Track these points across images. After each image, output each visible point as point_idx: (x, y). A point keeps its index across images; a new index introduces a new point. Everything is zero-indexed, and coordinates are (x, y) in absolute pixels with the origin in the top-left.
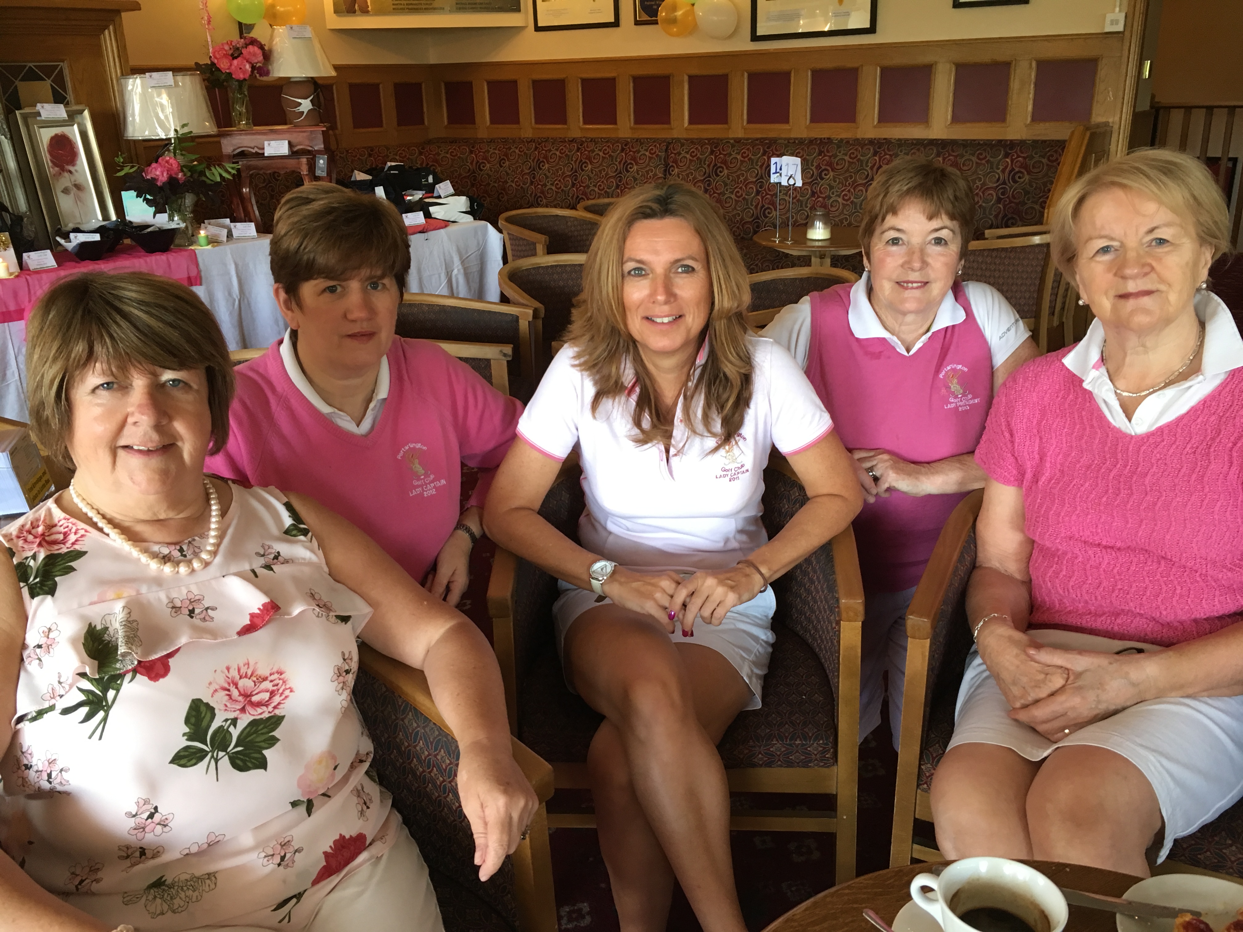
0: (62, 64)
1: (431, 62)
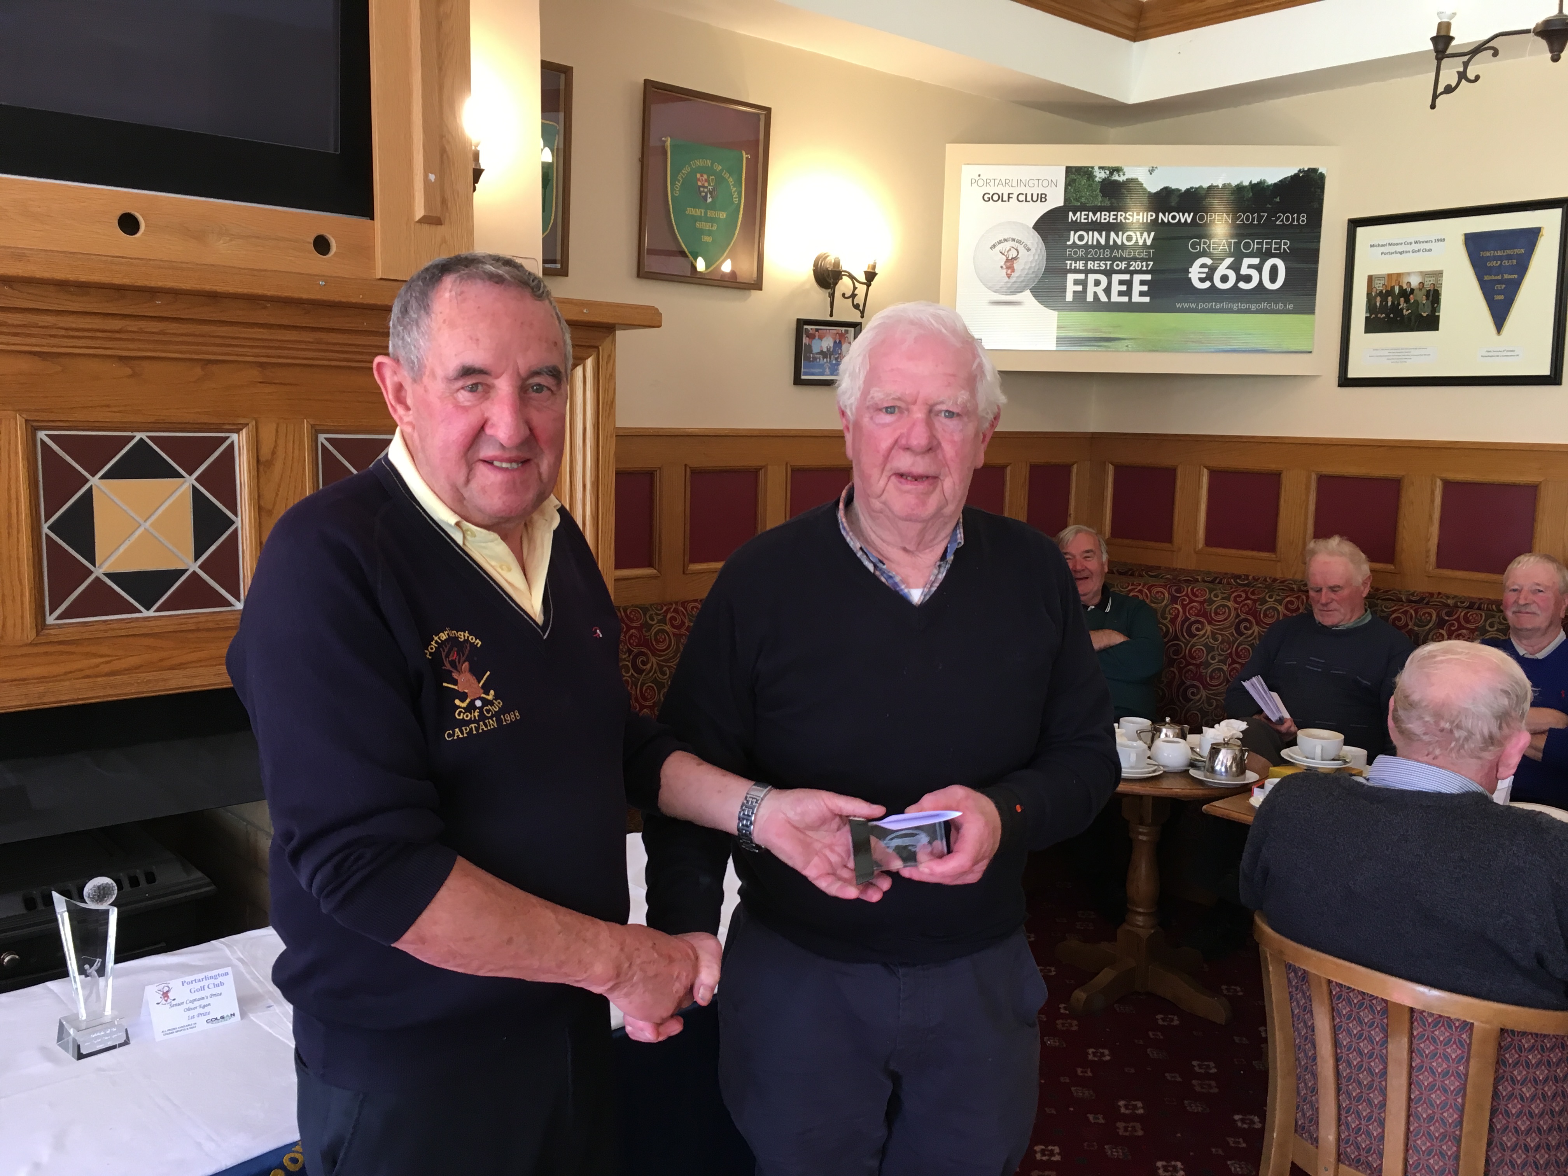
1: (1092, 429)
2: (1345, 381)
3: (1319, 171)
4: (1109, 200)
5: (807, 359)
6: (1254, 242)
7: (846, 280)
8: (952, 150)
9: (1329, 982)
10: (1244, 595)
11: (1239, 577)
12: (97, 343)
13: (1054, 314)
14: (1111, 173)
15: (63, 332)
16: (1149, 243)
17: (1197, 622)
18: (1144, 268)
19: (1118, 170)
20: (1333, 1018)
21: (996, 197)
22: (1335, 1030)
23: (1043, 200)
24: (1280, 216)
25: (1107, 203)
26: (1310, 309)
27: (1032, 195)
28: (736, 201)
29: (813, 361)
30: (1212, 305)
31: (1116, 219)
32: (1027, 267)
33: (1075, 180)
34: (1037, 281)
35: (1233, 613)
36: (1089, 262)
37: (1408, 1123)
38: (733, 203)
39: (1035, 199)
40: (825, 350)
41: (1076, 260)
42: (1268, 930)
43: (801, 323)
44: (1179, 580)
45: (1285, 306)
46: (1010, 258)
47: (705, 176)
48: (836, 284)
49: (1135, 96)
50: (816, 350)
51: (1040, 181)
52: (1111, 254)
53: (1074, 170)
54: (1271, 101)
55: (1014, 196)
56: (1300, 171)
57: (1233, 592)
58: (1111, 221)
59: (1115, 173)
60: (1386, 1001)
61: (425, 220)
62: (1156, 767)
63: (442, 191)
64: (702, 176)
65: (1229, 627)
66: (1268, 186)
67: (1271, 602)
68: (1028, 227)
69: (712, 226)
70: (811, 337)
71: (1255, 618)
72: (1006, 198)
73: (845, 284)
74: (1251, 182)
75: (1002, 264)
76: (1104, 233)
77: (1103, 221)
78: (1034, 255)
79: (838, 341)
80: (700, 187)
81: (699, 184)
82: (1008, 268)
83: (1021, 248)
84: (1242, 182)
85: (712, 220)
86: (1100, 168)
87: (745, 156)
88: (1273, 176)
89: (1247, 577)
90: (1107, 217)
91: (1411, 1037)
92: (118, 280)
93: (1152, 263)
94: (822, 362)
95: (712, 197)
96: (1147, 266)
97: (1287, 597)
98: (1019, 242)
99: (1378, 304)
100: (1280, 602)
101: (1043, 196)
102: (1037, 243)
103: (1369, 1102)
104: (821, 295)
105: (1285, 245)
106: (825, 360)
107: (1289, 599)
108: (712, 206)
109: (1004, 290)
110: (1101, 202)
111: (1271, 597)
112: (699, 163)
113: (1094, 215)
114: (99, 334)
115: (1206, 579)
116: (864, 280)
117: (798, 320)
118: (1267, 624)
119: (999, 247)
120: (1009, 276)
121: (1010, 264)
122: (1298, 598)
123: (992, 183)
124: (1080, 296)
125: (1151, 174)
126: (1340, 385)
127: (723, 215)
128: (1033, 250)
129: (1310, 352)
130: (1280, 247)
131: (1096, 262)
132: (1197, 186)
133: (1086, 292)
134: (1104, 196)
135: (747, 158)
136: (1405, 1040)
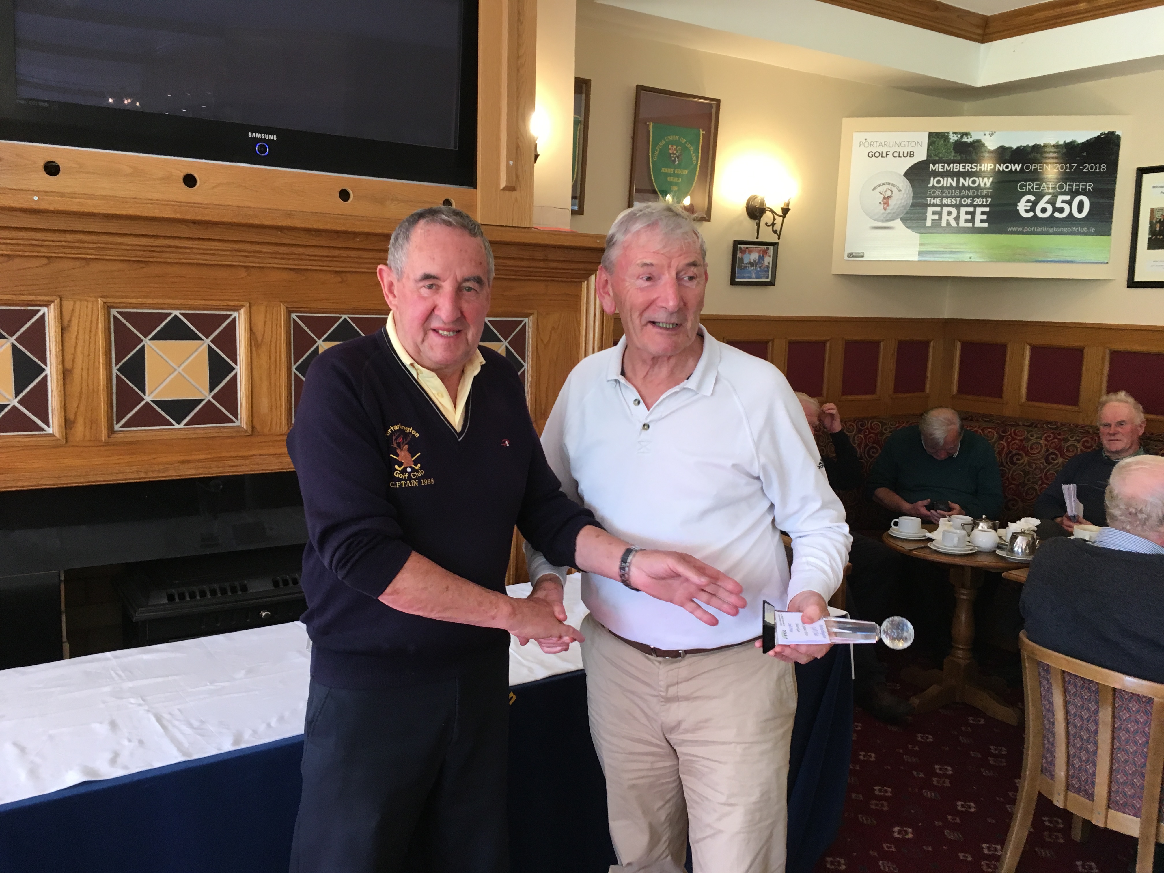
0: (526, 320)
1: (946, 316)
2: (1132, 284)
3: (1116, 134)
4: (960, 155)
5: (740, 267)
6: (1066, 185)
7: (768, 213)
8: (847, 122)
9: (1063, 672)
10: (1052, 436)
11: (1050, 423)
12: (325, 264)
13: (919, 234)
14: (962, 137)
15: (308, 257)
16: (988, 185)
17: (1018, 454)
18: (984, 203)
19: (967, 134)
20: (1066, 696)
21: (877, 155)
22: (1066, 703)
23: (912, 156)
24: (1086, 166)
25: (958, 158)
26: (1107, 232)
27: (904, 152)
28: (694, 162)
29: (744, 269)
30: (1034, 229)
31: (964, 169)
32: (899, 203)
33: (935, 141)
34: (905, 211)
35: (1044, 448)
36: (944, 199)
37: (1112, 763)
38: (692, 163)
39: (905, 155)
40: (752, 261)
41: (934, 197)
42: (1026, 641)
43: (736, 243)
44: (1006, 425)
45: (1089, 229)
46: (886, 196)
47: (675, 147)
48: (761, 217)
49: (982, 81)
50: (746, 261)
51: (910, 143)
52: (960, 193)
53: (934, 135)
54: (1083, 84)
55: (891, 154)
56: (1102, 134)
57: (1045, 434)
58: (961, 170)
59: (964, 136)
60: (1097, 684)
61: (506, 189)
62: (972, 547)
63: (517, 170)
64: (672, 146)
65: (1041, 458)
66: (1078, 144)
67: (1072, 441)
68: (900, 175)
69: (678, 180)
70: (743, 252)
71: (1060, 452)
72: (884, 155)
73: (767, 217)
74: (1065, 142)
75: (881, 200)
76: (955, 179)
77: (955, 170)
78: (904, 194)
79: (761, 255)
80: (671, 154)
81: (671, 152)
82: (885, 203)
83: (895, 190)
84: (1058, 142)
85: (678, 176)
86: (954, 133)
87: (701, 132)
88: (1082, 137)
89: (1056, 423)
90: (958, 167)
91: (1114, 708)
92: (339, 228)
93: (990, 200)
94: (750, 269)
95: (678, 160)
96: (987, 201)
97: (1085, 437)
98: (893, 185)
99: (1158, 229)
100: (1078, 441)
101: (912, 153)
102: (906, 186)
103: (1087, 751)
104: (751, 224)
105: (1090, 186)
106: (752, 268)
107: (1084, 439)
108: (679, 167)
109: (881, 218)
110: (954, 156)
111: (1072, 437)
112: (670, 138)
113: (949, 166)
114: (326, 258)
115: (1026, 424)
116: (782, 215)
117: (735, 241)
118: (1069, 457)
119: (879, 189)
120: (885, 209)
121: (886, 200)
122: (1092, 439)
123: (875, 145)
124: (936, 223)
125: (991, 136)
126: (1128, 287)
127: (686, 172)
128: (903, 191)
129: (1107, 263)
130: (1086, 188)
131: (949, 199)
132: (1025, 145)
133: (941, 220)
134: (956, 153)
135: (703, 133)
136: (1110, 709)
